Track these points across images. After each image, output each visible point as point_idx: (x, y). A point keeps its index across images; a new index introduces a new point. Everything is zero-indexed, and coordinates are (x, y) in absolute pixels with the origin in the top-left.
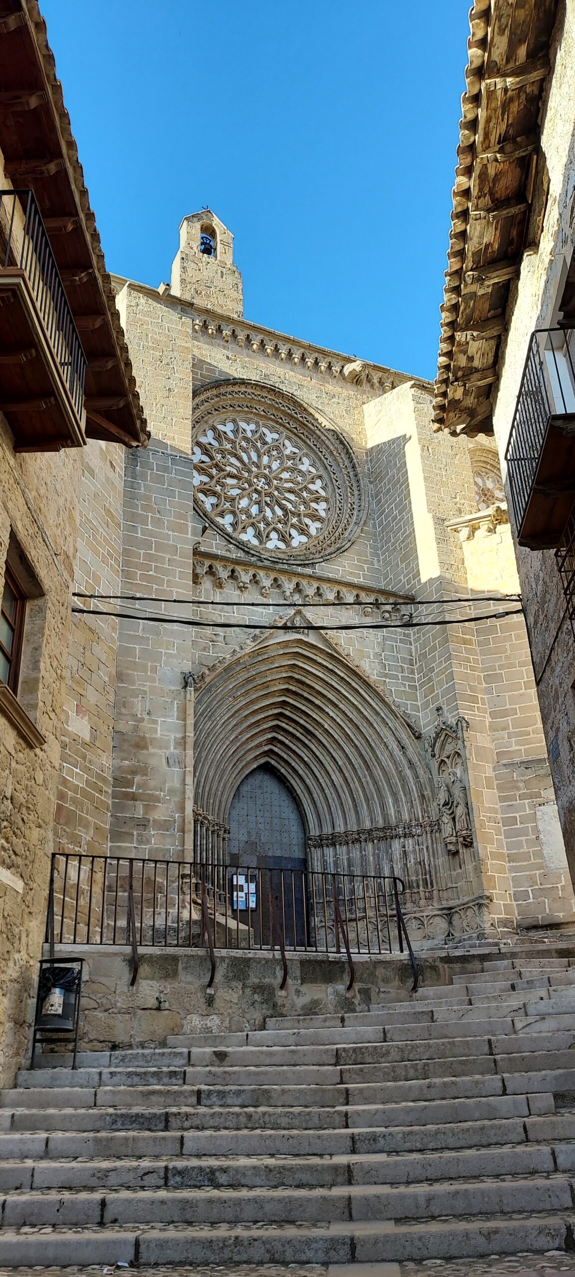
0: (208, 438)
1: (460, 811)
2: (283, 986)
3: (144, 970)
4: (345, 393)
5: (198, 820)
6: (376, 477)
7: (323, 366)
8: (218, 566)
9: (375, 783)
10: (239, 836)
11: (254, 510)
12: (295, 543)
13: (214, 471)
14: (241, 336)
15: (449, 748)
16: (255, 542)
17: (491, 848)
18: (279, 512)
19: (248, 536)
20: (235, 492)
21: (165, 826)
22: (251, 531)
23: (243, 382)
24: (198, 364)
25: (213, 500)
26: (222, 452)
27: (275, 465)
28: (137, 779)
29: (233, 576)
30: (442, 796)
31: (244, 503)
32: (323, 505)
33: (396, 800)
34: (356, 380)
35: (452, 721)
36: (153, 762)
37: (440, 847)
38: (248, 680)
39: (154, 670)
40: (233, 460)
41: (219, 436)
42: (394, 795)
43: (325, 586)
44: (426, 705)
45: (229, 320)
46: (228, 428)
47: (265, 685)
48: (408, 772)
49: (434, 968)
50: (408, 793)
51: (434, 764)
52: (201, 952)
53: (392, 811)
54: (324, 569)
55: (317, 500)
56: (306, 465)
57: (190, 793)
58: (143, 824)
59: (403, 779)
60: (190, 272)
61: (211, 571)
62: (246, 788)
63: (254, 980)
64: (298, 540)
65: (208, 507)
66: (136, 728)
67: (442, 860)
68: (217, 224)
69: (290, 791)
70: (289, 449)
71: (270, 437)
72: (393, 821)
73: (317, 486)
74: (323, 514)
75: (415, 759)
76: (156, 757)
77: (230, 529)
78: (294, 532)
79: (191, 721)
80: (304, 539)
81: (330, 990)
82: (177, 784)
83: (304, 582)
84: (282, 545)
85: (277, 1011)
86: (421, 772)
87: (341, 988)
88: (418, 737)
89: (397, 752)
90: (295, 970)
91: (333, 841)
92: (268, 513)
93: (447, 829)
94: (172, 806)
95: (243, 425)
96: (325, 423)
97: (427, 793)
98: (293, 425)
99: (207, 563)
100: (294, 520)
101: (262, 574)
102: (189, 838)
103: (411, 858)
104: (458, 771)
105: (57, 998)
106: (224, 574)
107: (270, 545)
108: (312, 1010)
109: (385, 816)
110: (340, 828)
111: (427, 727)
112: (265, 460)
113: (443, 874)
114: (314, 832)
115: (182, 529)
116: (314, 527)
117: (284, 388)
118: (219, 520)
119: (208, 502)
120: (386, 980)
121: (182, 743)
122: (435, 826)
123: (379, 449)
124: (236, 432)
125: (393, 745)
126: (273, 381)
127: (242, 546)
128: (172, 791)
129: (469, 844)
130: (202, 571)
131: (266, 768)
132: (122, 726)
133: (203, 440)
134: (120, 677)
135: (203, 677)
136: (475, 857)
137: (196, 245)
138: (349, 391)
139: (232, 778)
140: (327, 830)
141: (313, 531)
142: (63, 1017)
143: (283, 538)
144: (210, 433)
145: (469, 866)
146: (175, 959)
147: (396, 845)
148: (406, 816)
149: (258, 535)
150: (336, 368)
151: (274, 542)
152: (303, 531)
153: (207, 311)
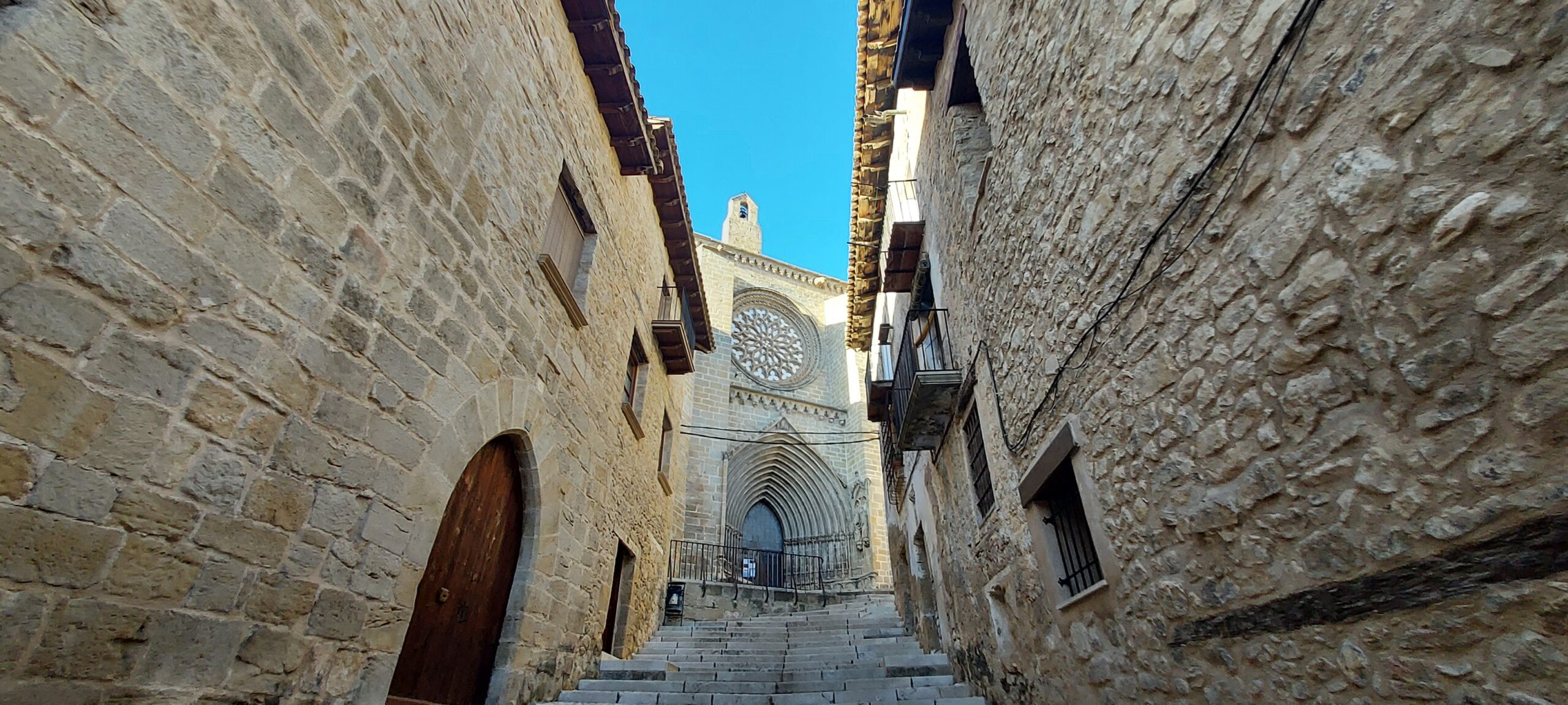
0: (740, 319)
1: (864, 528)
2: (766, 601)
3: (708, 591)
4: (815, 294)
5: (727, 529)
6: (829, 342)
7: (803, 279)
8: (742, 393)
9: (821, 512)
10: (747, 538)
11: (763, 359)
12: (784, 377)
13: (742, 337)
14: (760, 264)
15: (861, 494)
16: (762, 377)
17: (879, 548)
18: (776, 360)
19: (758, 373)
20: (752, 349)
21: (711, 530)
22: (760, 370)
23: (759, 289)
24: (736, 280)
25: (741, 353)
26: (746, 326)
27: (775, 333)
28: (698, 506)
29: (750, 398)
30: (856, 520)
31: (757, 355)
32: (801, 356)
33: (832, 521)
34: (821, 286)
35: (863, 480)
36: (706, 498)
37: (854, 548)
38: (756, 455)
39: (708, 450)
40: (752, 331)
41: (745, 318)
42: (831, 518)
43: (798, 405)
44: (850, 470)
45: (753, 255)
46: (750, 314)
47: (765, 458)
48: (839, 507)
49: (834, 597)
50: (838, 517)
51: (853, 502)
52: (731, 585)
53: (830, 527)
54: (799, 394)
55: (797, 353)
56: (792, 334)
57: (724, 515)
58: (700, 530)
59: (836, 510)
60: (734, 229)
61: (738, 396)
62: (753, 512)
63: (754, 598)
64: (786, 375)
65: (737, 357)
66: (698, 480)
67: (854, 553)
68: (749, 200)
69: (776, 514)
70: (783, 324)
71: (773, 318)
72: (830, 532)
73: (797, 345)
74: (800, 361)
75: (843, 499)
76: (707, 495)
77: (749, 369)
78: (783, 371)
79: (725, 477)
80: (789, 375)
81: (787, 604)
82: (718, 510)
83: (787, 402)
84: (777, 379)
85: (763, 612)
86: (846, 506)
87: (792, 604)
88: (845, 488)
89: (834, 496)
90: (772, 595)
91: (798, 543)
92: (770, 360)
93: (858, 538)
94: (715, 521)
95: (758, 311)
96: (803, 311)
97: (849, 518)
98: (785, 311)
99: (736, 391)
100: (784, 364)
101: (765, 397)
102: (723, 537)
103: (839, 554)
104: (865, 507)
105: (675, 599)
106: (745, 397)
107: (770, 378)
108: (779, 611)
109: (826, 530)
110: (802, 536)
111: (850, 484)
112: (770, 330)
113: (855, 561)
114: (788, 537)
115: (725, 375)
116: (795, 368)
117: (781, 293)
118: (743, 364)
119: (738, 354)
120: (812, 602)
121: (721, 488)
122: (852, 536)
123: (831, 327)
124: (754, 315)
125: (832, 491)
126: (775, 289)
127: (755, 380)
128: (715, 513)
129: (868, 546)
130: (734, 395)
131: (763, 502)
132: (691, 479)
133: (736, 320)
134: (691, 453)
135: (732, 453)
136: (870, 551)
137: (738, 214)
138: (816, 293)
139: (745, 507)
140: (795, 537)
141: (794, 371)
142: (678, 605)
143: (778, 375)
144: (740, 316)
145: (868, 557)
146: (721, 587)
147: (831, 545)
148: (837, 530)
149: (764, 373)
150: (811, 281)
151: (773, 377)
152: (789, 371)
153: (742, 251)
